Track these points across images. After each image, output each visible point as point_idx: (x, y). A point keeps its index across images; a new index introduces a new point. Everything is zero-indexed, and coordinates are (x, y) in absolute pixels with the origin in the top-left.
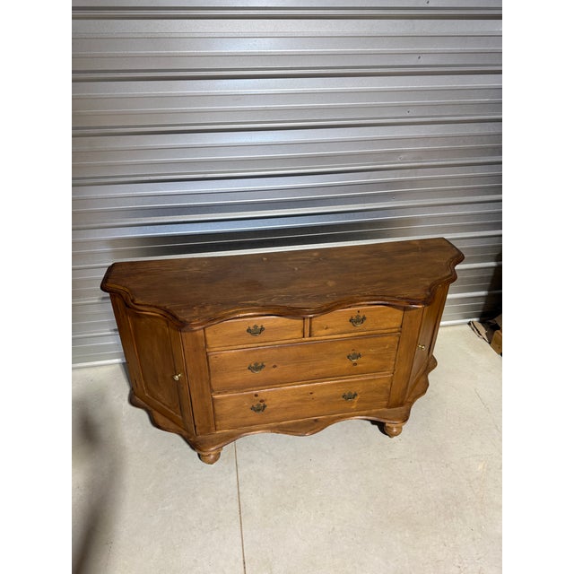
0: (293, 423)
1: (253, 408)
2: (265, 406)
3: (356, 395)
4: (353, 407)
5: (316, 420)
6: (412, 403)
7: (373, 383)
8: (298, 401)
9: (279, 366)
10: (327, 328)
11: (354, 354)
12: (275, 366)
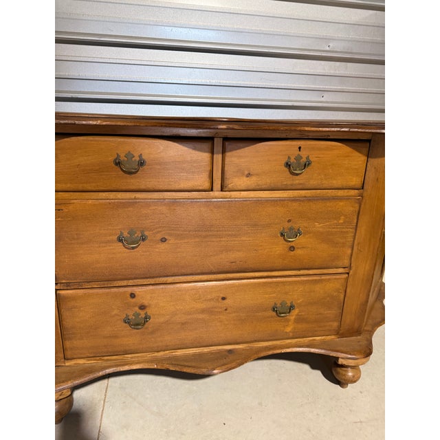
0: (194, 355)
1: (127, 321)
2: (147, 318)
3: (291, 308)
4: (288, 329)
5: (230, 351)
6: (371, 332)
7: (318, 288)
8: (203, 311)
9: (172, 241)
10: (249, 175)
11: (291, 229)
12: (163, 240)
